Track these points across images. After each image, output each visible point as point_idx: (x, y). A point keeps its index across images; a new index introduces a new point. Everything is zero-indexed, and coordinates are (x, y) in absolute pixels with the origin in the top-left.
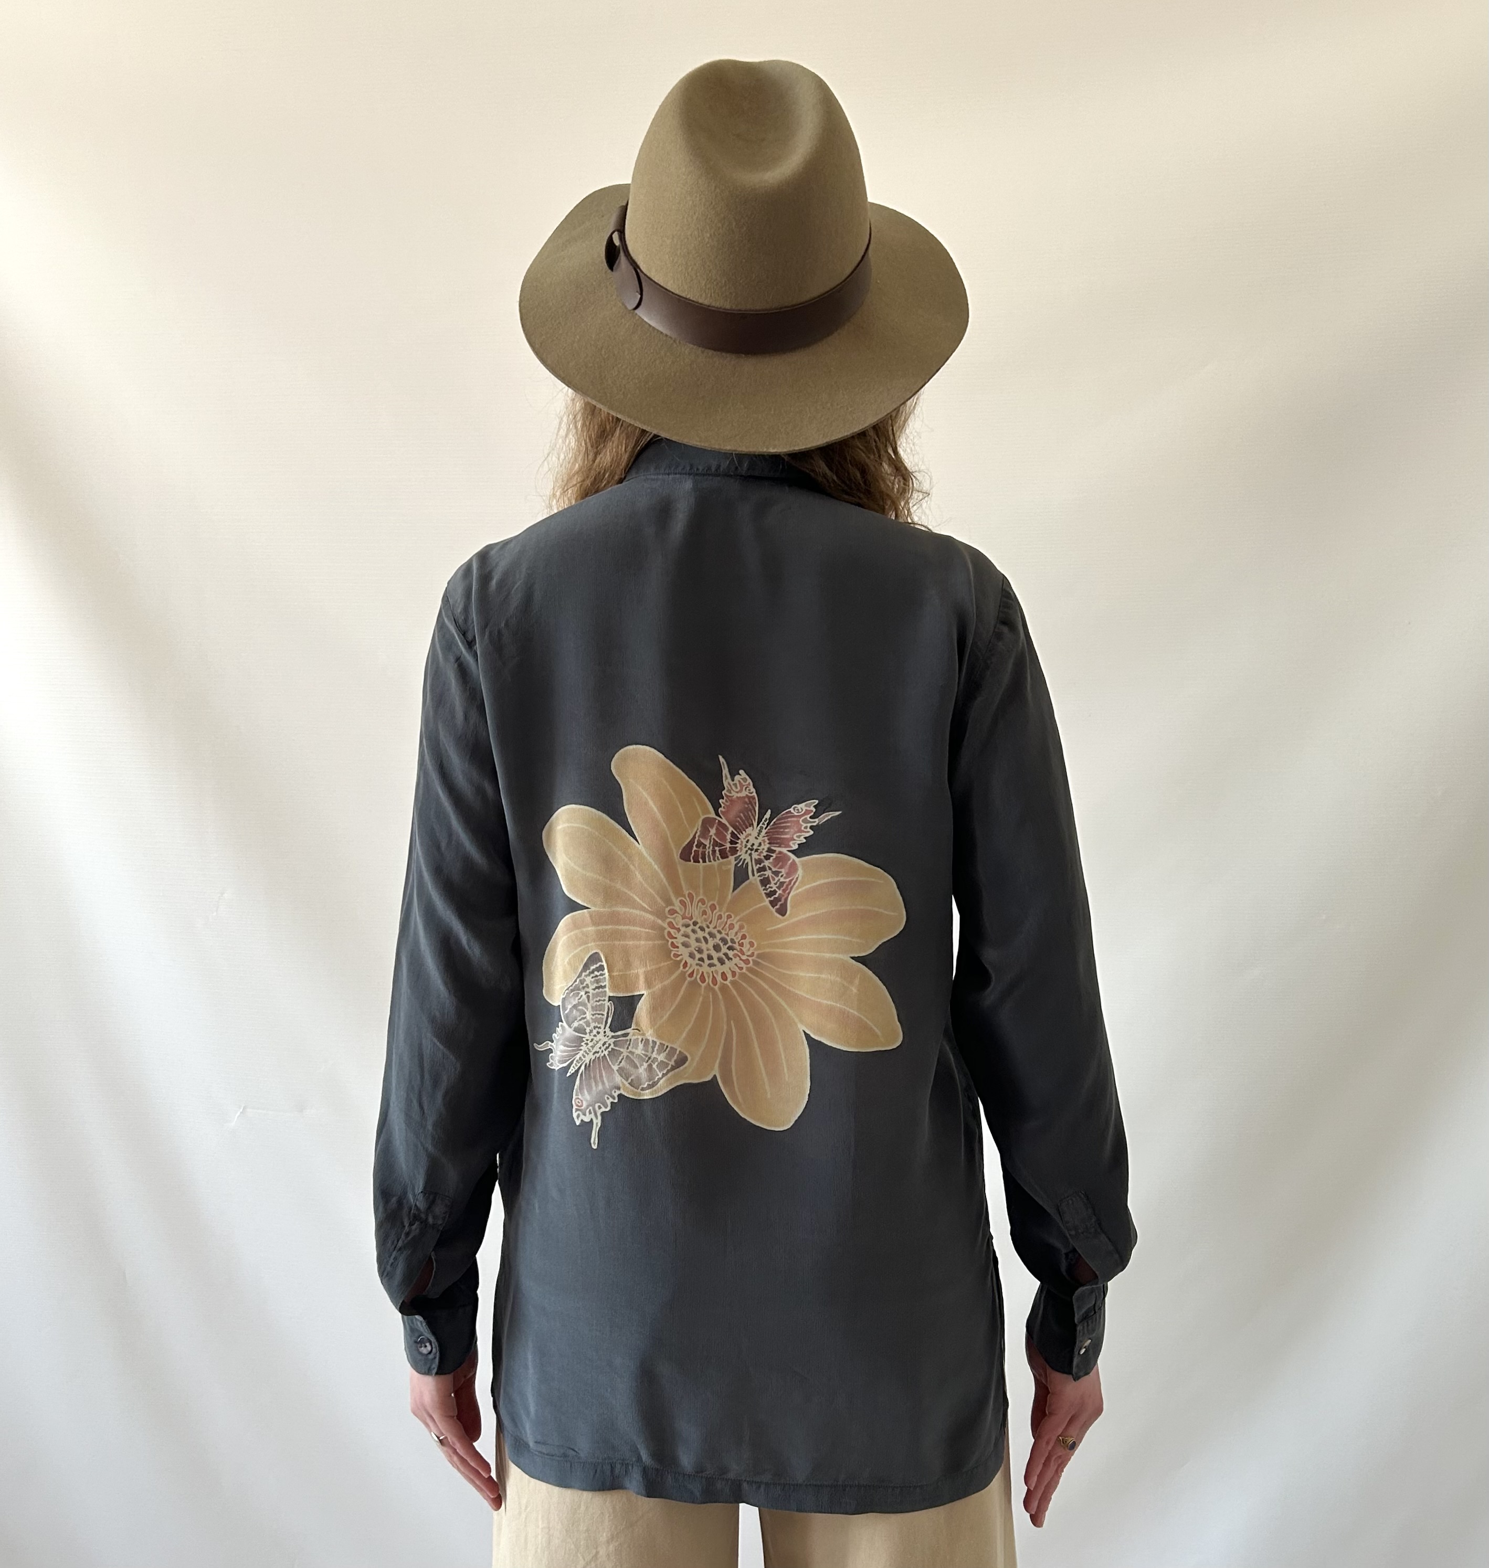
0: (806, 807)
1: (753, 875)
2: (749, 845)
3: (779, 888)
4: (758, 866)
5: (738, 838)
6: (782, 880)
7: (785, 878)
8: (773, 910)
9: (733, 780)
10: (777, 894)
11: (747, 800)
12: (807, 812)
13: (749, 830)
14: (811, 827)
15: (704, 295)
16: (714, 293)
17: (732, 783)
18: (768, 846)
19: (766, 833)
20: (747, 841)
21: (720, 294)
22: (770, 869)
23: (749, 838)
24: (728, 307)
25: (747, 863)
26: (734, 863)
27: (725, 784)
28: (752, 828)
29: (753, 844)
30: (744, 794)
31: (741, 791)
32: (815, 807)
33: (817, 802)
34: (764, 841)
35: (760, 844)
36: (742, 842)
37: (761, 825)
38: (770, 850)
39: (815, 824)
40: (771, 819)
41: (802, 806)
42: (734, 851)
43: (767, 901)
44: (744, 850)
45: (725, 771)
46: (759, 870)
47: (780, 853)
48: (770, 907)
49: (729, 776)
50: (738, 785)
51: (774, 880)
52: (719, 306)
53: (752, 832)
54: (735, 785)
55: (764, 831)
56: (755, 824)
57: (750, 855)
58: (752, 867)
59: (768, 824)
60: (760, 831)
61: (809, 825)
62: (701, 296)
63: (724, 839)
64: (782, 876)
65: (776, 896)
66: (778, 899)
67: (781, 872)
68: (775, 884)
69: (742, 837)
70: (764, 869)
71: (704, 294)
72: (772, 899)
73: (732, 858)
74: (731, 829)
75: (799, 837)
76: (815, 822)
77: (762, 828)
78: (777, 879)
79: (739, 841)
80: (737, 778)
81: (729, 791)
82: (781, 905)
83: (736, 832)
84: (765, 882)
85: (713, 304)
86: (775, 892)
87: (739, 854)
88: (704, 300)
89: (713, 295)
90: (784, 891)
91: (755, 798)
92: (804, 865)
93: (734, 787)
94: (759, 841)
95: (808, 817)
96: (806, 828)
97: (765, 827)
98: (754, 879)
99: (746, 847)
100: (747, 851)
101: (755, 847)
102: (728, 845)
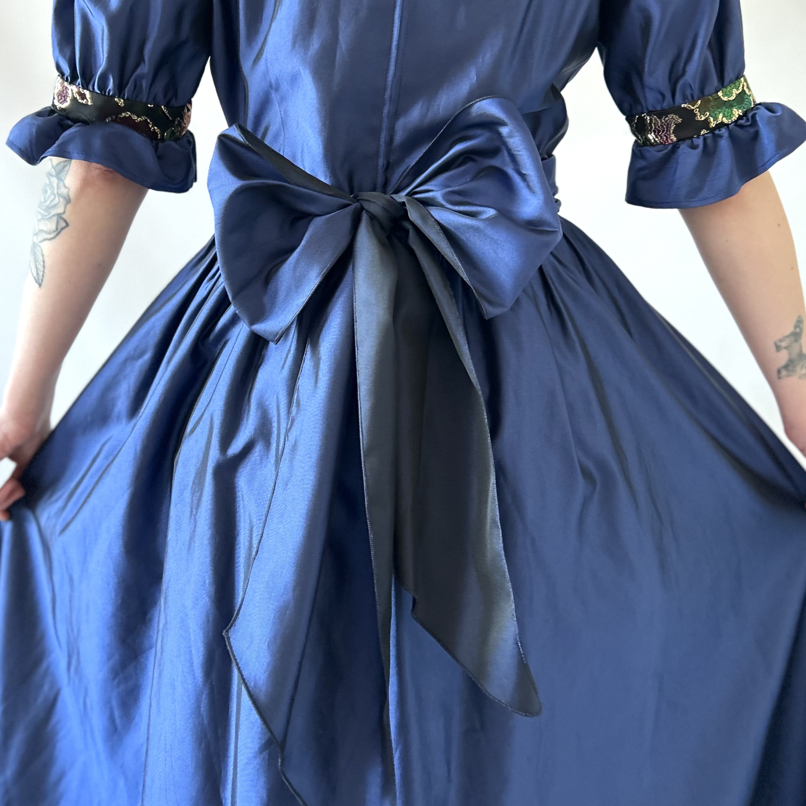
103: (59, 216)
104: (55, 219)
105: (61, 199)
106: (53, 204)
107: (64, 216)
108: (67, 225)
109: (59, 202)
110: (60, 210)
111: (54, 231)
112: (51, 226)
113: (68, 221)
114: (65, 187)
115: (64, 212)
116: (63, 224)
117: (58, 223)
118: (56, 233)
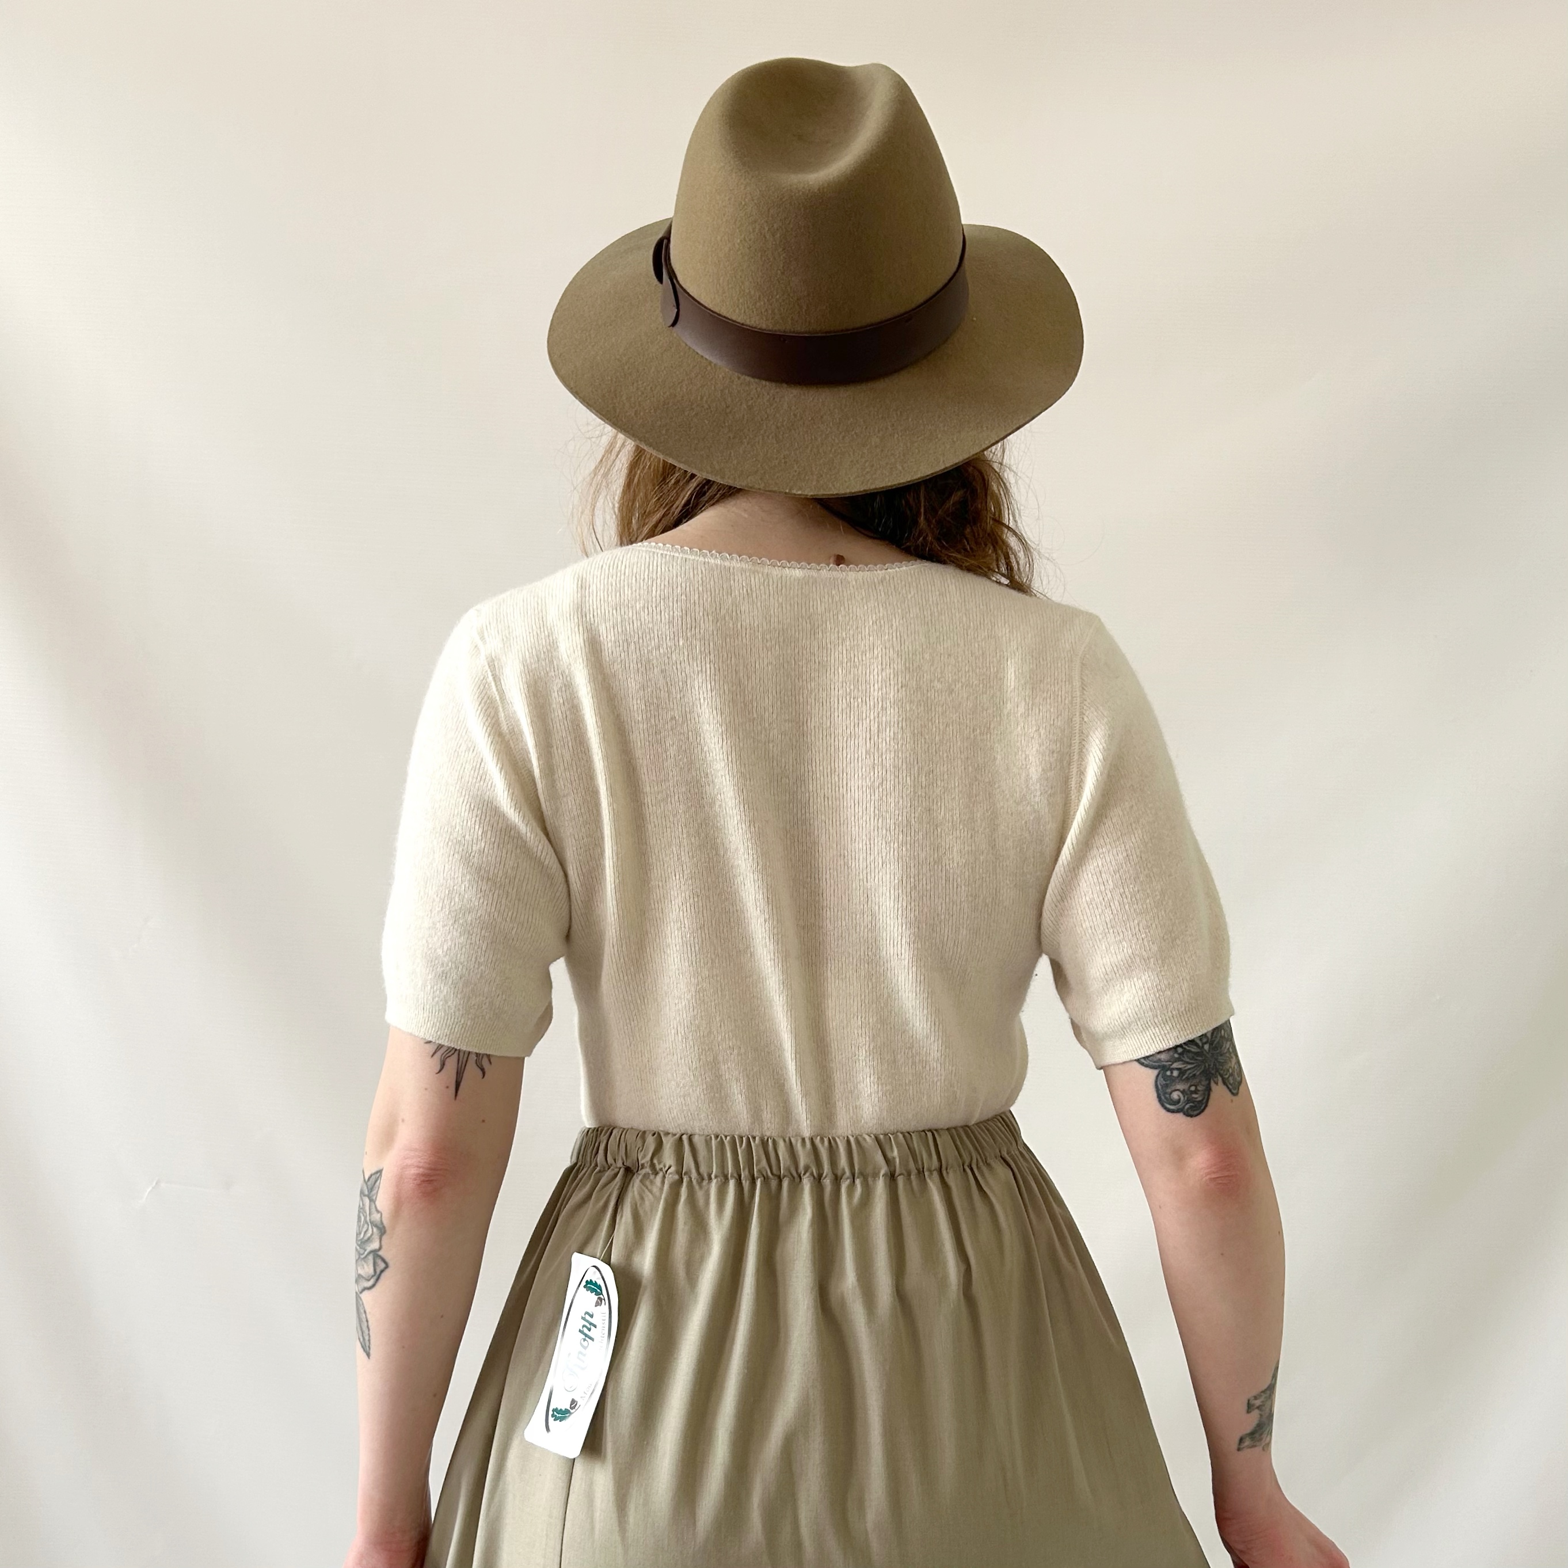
15: (737, 311)
16: (748, 308)
21: (755, 310)
24: (764, 326)
52: (754, 325)
62: (734, 311)
71: (737, 309)
85: (748, 322)
88: (737, 315)
89: (747, 310)
103: (374, 1252)
104: (371, 1257)
105: (375, 1230)
106: (366, 1238)
107: (380, 1253)
108: (387, 1266)
109: (372, 1234)
110: (375, 1245)
111: (373, 1276)
112: (368, 1269)
113: (387, 1260)
114: (378, 1211)
115: (380, 1248)
116: (383, 1265)
117: (375, 1264)
118: (375, 1278)
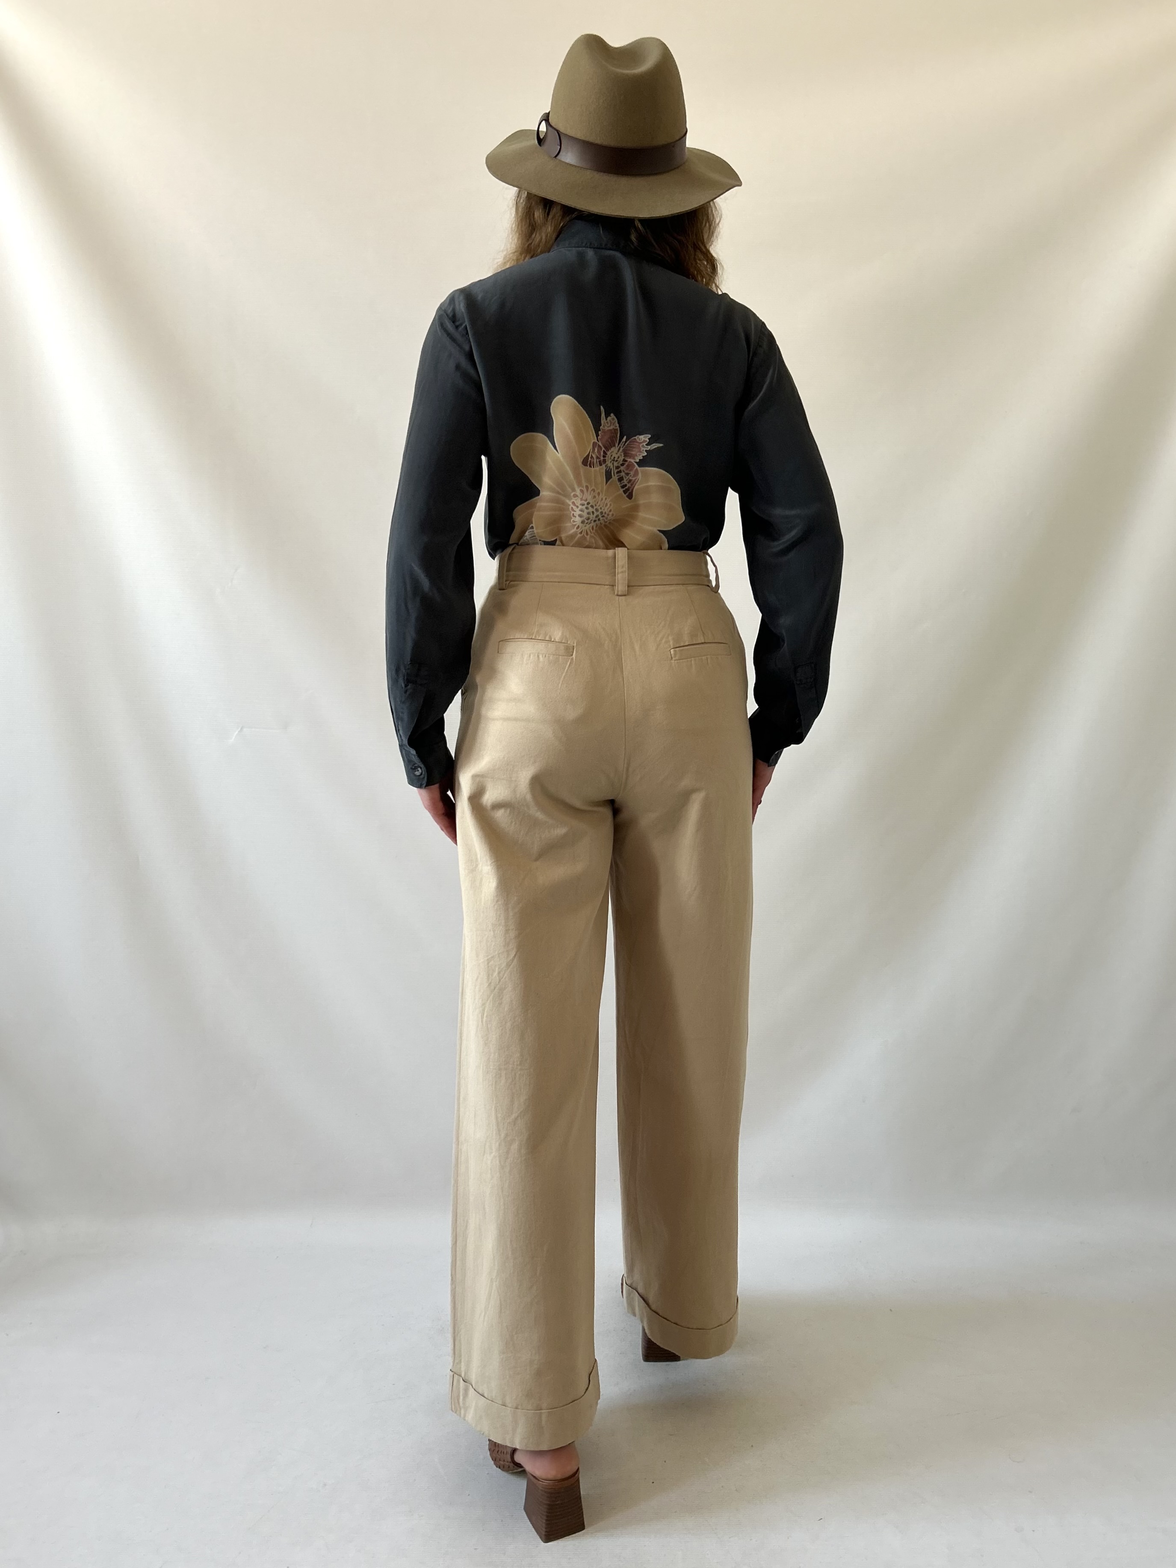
0: (644, 438)
1: (614, 475)
2: (612, 458)
3: (628, 483)
4: (617, 470)
5: (607, 454)
6: (631, 478)
7: (632, 477)
8: (625, 496)
9: (606, 420)
10: (627, 486)
11: (613, 431)
12: (644, 441)
13: (612, 449)
14: (646, 451)
17: (606, 422)
18: (623, 458)
19: (623, 450)
20: (611, 456)
22: (624, 471)
23: (613, 453)
25: (611, 469)
26: (605, 468)
27: (602, 422)
28: (614, 448)
29: (614, 458)
30: (612, 428)
31: (611, 426)
32: (649, 439)
33: (650, 436)
34: (621, 455)
35: (619, 458)
36: (608, 456)
37: (620, 446)
38: (625, 460)
39: (648, 449)
40: (626, 442)
41: (642, 437)
42: (605, 461)
43: (622, 490)
44: (610, 461)
45: (603, 415)
46: (618, 472)
47: (630, 462)
48: (623, 494)
49: (604, 417)
50: (609, 422)
51: (626, 478)
53: (614, 450)
54: (607, 423)
55: (621, 449)
56: (617, 445)
57: (613, 464)
58: (614, 471)
59: (624, 444)
60: (619, 449)
61: (645, 449)
63: (600, 454)
64: (631, 476)
65: (627, 488)
66: (628, 490)
67: (630, 473)
68: (627, 480)
69: (608, 453)
70: (620, 472)
72: (624, 489)
73: (604, 466)
74: (603, 449)
75: (640, 455)
76: (648, 448)
77: (620, 447)
78: (628, 477)
79: (607, 456)
80: (609, 418)
81: (604, 426)
82: (629, 493)
83: (605, 450)
84: (621, 479)
86: (626, 485)
87: (607, 463)
90: (632, 485)
91: (617, 430)
92: (642, 472)
93: (606, 424)
94: (618, 455)
95: (645, 444)
96: (643, 450)
97: (622, 446)
98: (615, 478)
99: (610, 459)
100: (611, 462)
101: (616, 459)
102: (602, 458)
